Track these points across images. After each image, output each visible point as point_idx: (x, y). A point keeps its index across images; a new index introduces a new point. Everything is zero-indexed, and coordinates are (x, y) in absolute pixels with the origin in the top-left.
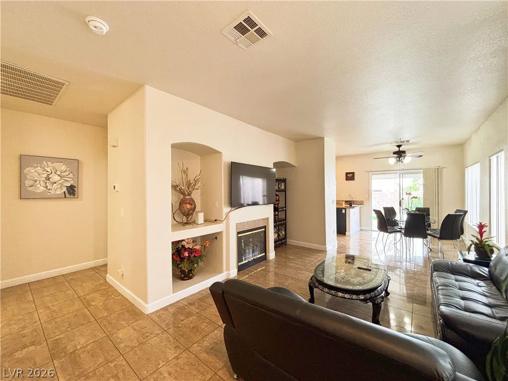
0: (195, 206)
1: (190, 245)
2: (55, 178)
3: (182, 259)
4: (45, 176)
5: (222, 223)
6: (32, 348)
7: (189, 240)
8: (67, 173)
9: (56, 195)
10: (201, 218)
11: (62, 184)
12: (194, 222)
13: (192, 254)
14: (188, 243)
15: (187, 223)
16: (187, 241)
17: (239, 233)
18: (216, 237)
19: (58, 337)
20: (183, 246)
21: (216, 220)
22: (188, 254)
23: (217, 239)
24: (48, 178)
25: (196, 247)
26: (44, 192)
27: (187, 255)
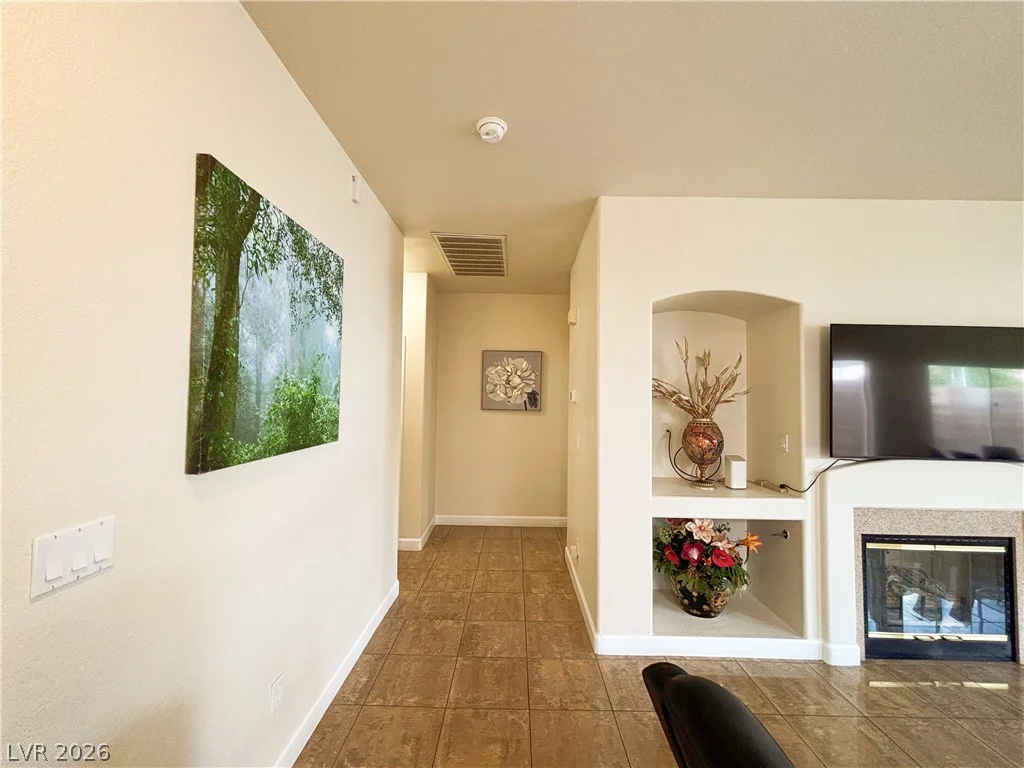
0: (721, 443)
1: (705, 534)
2: (516, 380)
3: (684, 564)
4: (505, 378)
5: (800, 497)
6: (450, 622)
7: (705, 524)
8: (529, 372)
9: (517, 405)
10: (738, 474)
11: (522, 389)
12: (722, 482)
13: (707, 556)
14: (700, 528)
15: (701, 482)
16: (698, 523)
17: (867, 538)
18: (785, 532)
19: (477, 623)
20: (690, 534)
21: (782, 486)
22: (700, 556)
23: (786, 537)
24: (508, 382)
25: (719, 544)
26: (503, 401)
27: (696, 557)
